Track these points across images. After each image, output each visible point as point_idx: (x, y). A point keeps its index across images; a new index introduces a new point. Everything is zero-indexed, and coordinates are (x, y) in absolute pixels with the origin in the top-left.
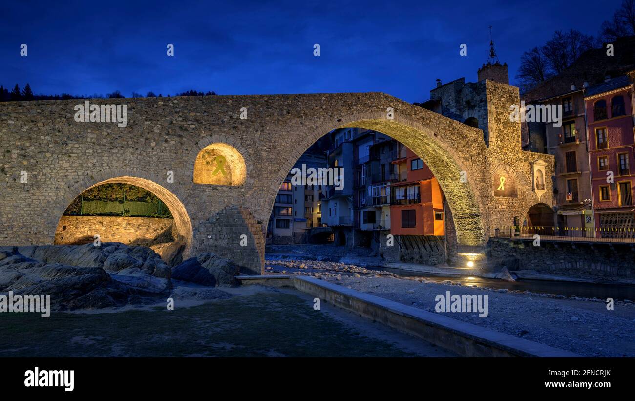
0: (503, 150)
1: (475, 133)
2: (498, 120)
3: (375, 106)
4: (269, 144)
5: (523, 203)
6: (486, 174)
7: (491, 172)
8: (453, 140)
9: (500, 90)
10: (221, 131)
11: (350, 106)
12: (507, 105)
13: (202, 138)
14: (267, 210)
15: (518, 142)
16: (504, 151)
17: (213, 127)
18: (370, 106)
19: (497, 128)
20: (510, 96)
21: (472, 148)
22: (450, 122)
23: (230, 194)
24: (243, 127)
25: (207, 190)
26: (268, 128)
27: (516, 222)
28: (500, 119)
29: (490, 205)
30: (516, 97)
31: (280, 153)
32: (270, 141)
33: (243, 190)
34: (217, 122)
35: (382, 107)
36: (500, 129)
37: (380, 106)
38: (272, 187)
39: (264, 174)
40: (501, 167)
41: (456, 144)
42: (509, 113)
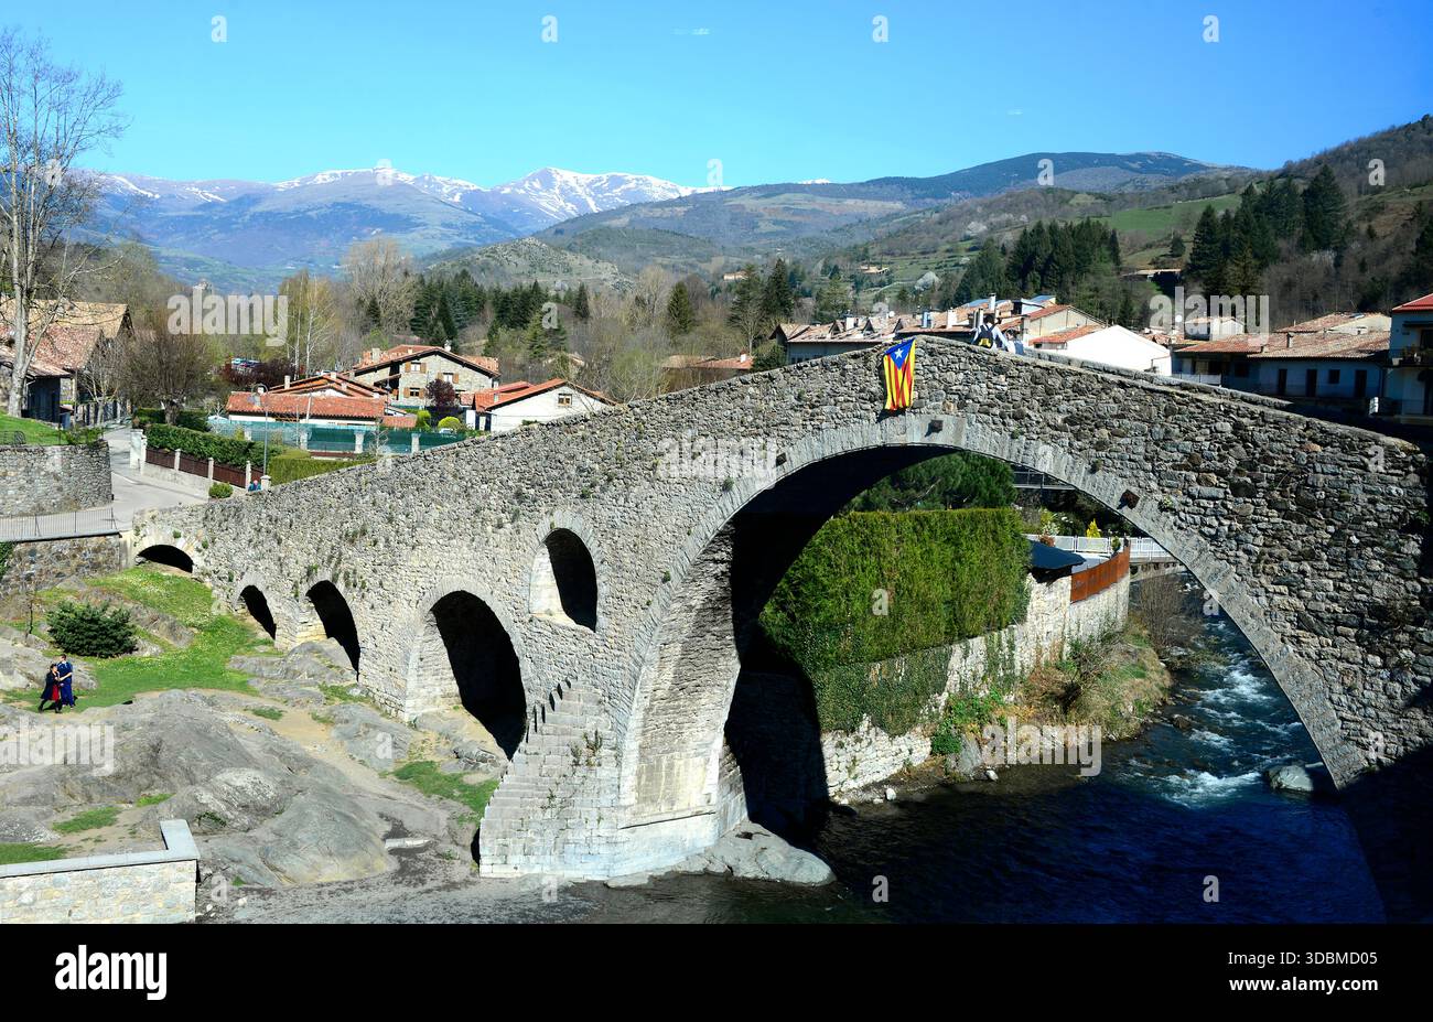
8: (1233, 517)
10: (566, 501)
13: (542, 517)
14: (626, 699)
17: (557, 492)
23: (573, 649)
24: (597, 489)
31: (652, 554)
33: (593, 643)
34: (561, 481)
38: (636, 644)
39: (627, 608)
41: (1254, 541)
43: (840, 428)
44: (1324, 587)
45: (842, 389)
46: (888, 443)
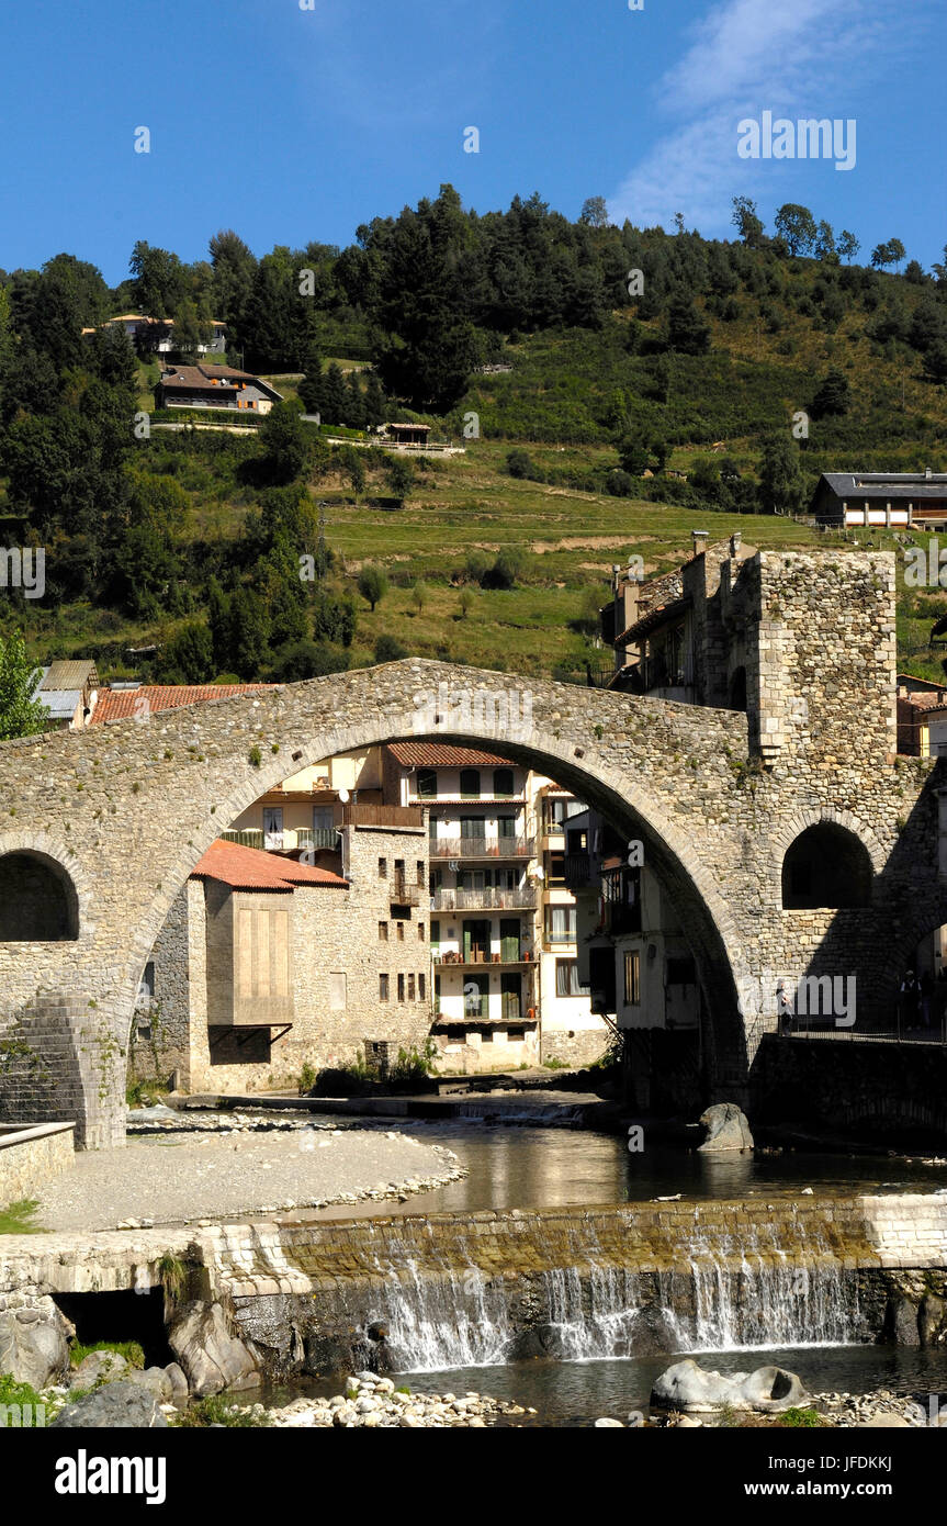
0: (821, 766)
1: (720, 726)
2: (803, 675)
3: (395, 701)
4: (128, 836)
5: (897, 923)
6: (754, 846)
7: (772, 837)
8: (636, 756)
10: (21, 822)
11: (326, 711)
12: (841, 619)
14: (128, 992)
15: (886, 729)
16: (825, 767)
18: (380, 703)
20: (854, 587)
21: (707, 772)
22: (632, 706)
23: (45, 963)
28: (811, 670)
29: (767, 936)
30: (884, 587)
31: (152, 854)
32: (130, 831)
33: (75, 951)
36: (810, 701)
37: (411, 696)
38: (137, 937)
39: (119, 909)
40: (814, 818)
41: (649, 769)
42: (848, 645)
43: (353, 727)
44: (685, 789)
45: (349, 699)
46: (397, 735)
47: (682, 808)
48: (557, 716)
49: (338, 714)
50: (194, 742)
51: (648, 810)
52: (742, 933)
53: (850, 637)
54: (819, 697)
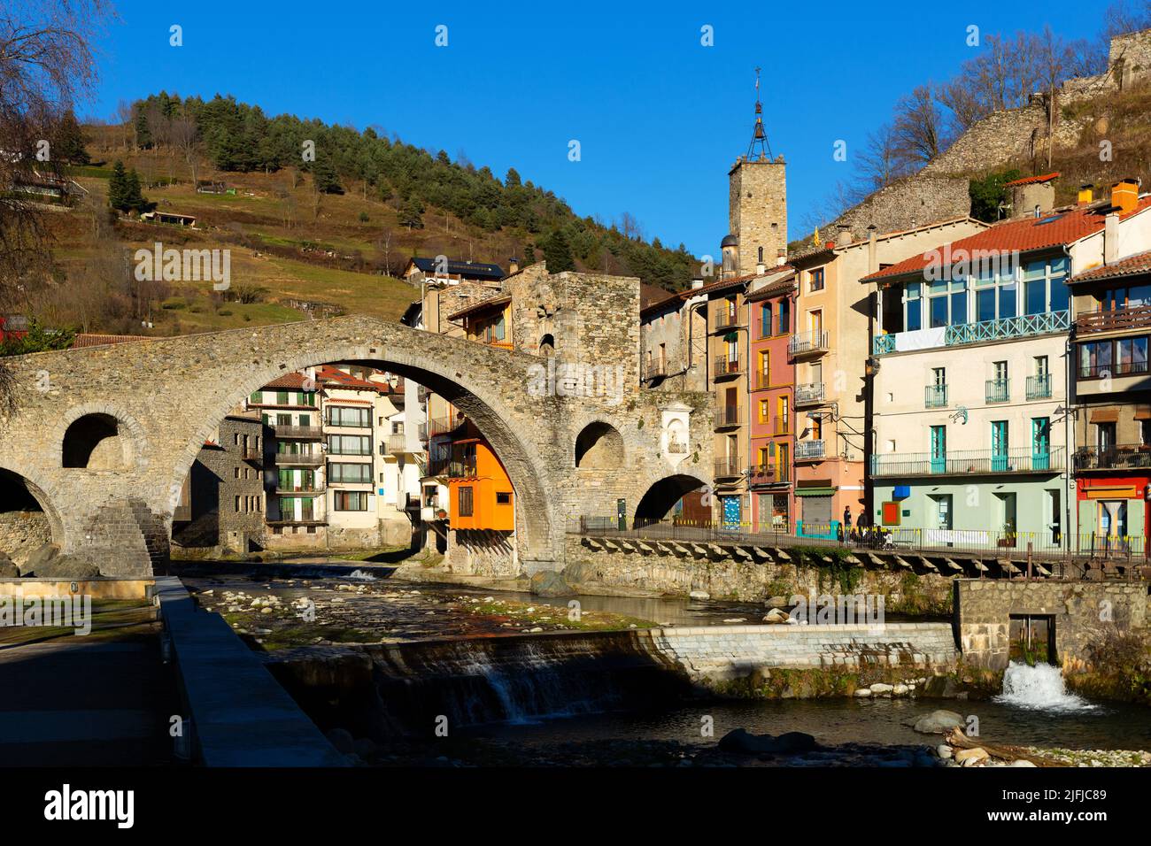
2: (588, 341)
3: (344, 339)
4: (170, 409)
5: (638, 476)
6: (560, 432)
7: (570, 427)
8: (492, 379)
9: (596, 287)
10: (97, 396)
11: (300, 343)
12: (610, 312)
13: (72, 406)
15: (634, 373)
17: (85, 391)
18: (336, 339)
19: (588, 354)
20: (617, 294)
22: (489, 351)
23: (114, 481)
24: (130, 387)
25: (82, 477)
26: (166, 387)
27: (622, 507)
28: (593, 339)
29: (565, 481)
30: (633, 296)
32: (172, 406)
33: (134, 475)
34: (90, 385)
35: (358, 339)
36: (592, 355)
37: (355, 337)
38: (176, 468)
40: (594, 419)
41: (499, 388)
42: (614, 326)
43: (318, 352)
44: (520, 399)
46: (346, 359)
47: (519, 409)
48: (444, 354)
49: (308, 344)
50: (213, 354)
51: (499, 409)
52: (550, 478)
53: (614, 322)
54: (597, 354)
